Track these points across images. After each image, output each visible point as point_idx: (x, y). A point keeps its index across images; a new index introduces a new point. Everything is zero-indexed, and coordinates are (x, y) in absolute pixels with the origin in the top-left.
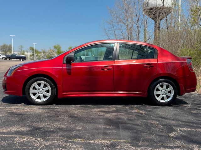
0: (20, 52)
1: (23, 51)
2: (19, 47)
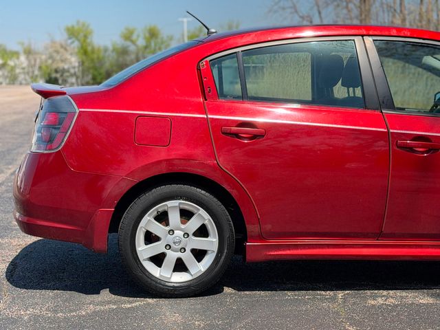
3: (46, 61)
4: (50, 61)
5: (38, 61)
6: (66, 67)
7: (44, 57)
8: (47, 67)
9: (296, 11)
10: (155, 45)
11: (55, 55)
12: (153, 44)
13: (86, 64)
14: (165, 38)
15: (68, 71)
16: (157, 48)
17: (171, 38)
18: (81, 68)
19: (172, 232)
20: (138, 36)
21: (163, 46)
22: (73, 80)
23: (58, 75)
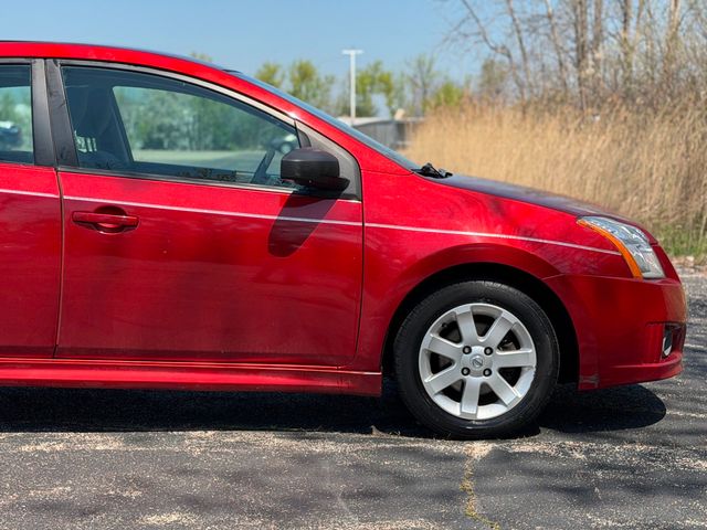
3: (145, 115)
4: (151, 114)
5: (134, 114)
6: (175, 123)
7: (142, 108)
8: (146, 123)
9: (486, 40)
10: (308, 90)
11: (158, 105)
12: (304, 89)
13: (206, 119)
14: (323, 80)
15: (178, 130)
16: (310, 94)
17: (331, 80)
18: (197, 126)
20: (283, 76)
21: (318, 92)
22: (186, 142)
23: (162, 135)
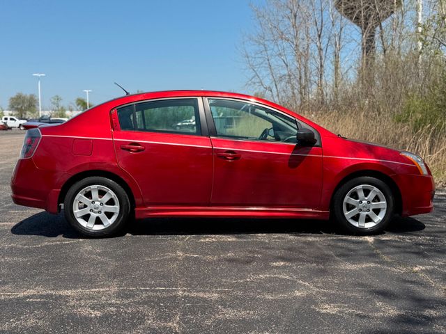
0: (56, 110)
1: (62, 108)
2: (53, 100)
19: (93, 202)
